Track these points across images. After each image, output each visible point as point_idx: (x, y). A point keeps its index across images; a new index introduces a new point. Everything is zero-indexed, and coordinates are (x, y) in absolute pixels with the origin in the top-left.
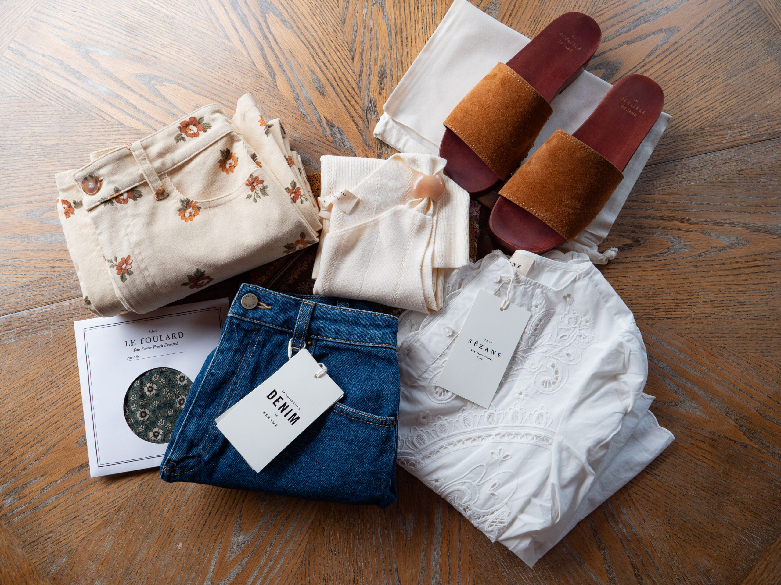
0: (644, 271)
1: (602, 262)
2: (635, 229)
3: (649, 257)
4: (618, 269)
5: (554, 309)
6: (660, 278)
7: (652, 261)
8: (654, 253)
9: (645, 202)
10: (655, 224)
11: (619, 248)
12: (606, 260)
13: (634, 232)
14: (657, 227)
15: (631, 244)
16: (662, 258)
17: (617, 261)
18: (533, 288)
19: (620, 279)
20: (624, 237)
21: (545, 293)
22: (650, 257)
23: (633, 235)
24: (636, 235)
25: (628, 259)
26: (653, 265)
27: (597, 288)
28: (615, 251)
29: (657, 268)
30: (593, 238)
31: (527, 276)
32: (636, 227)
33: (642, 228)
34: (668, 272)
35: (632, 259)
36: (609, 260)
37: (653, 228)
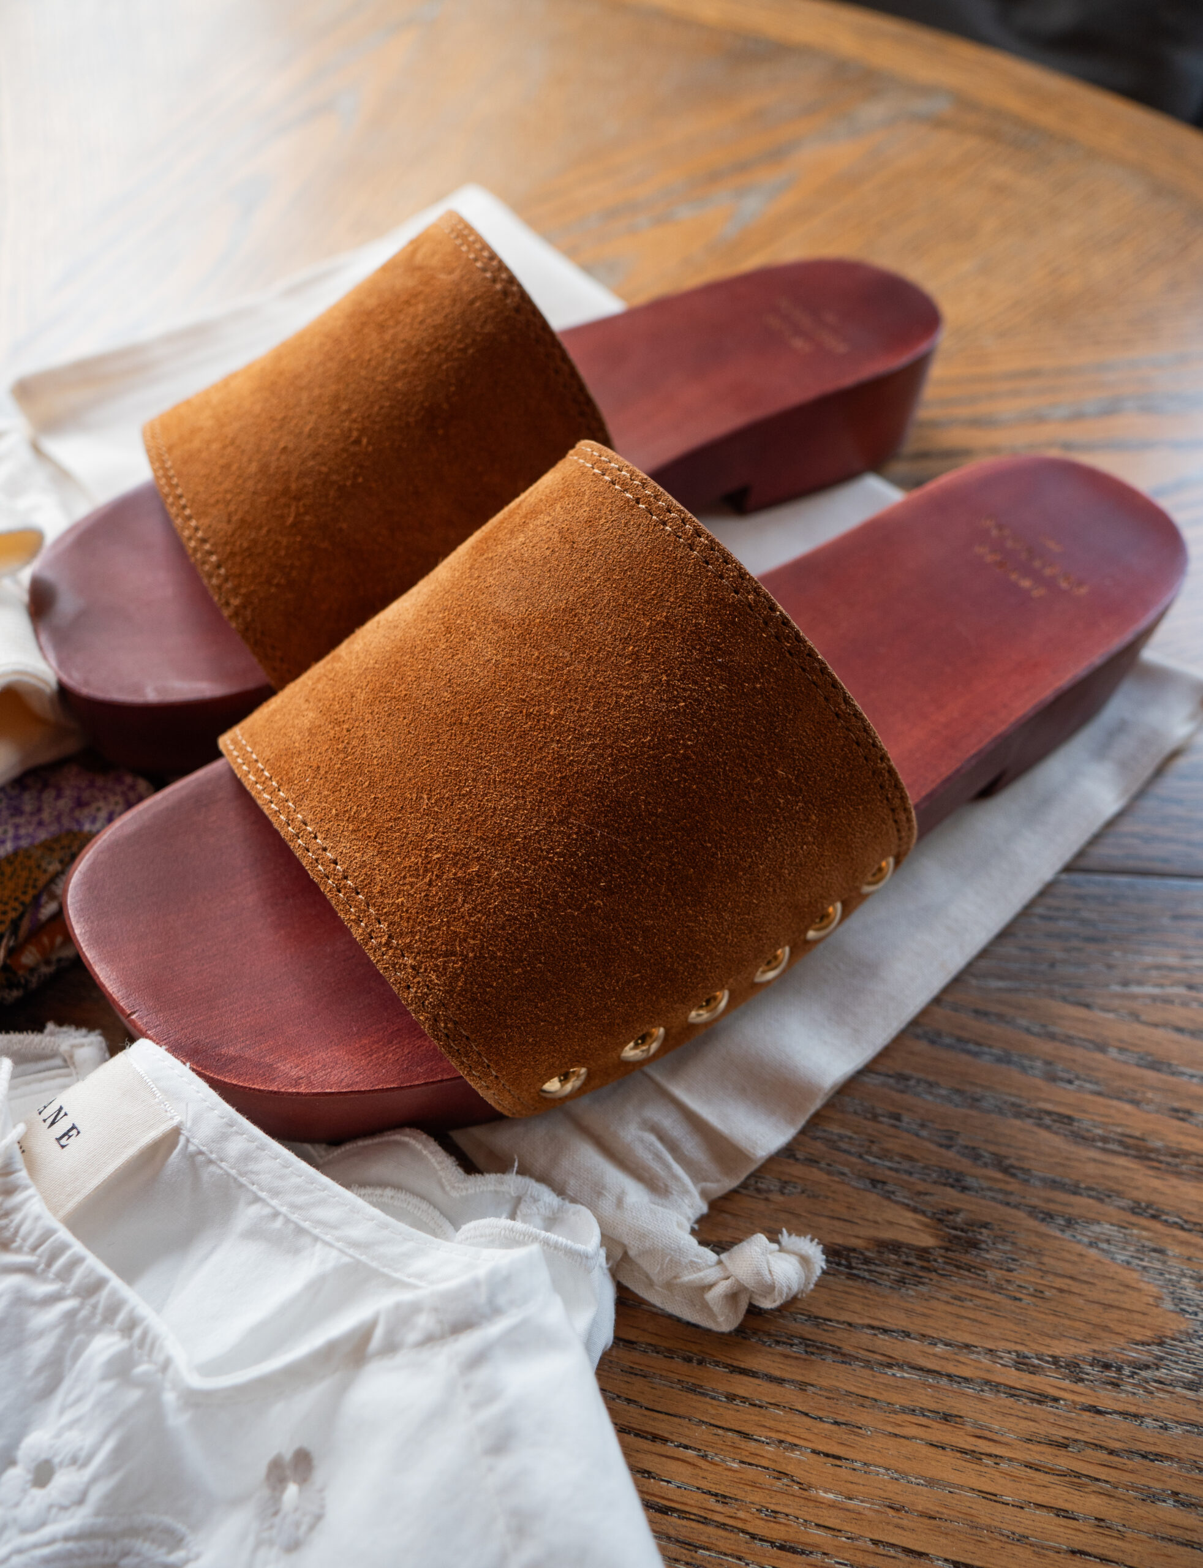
0: (975, 1456)
1: (705, 1307)
2: (964, 1164)
3: (1022, 1363)
4: (802, 1386)
5: (176, 1541)
6: (1079, 1541)
7: (1041, 1398)
8: (1064, 1349)
9: (1052, 1037)
10: (1091, 1169)
11: (832, 1253)
12: (733, 1297)
13: (958, 1182)
14: (1104, 1195)
15: (923, 1253)
16: (1106, 1398)
17: (807, 1330)
18: (71, 1315)
19: (797, 1462)
20: (888, 1196)
21: (142, 1383)
22: (1034, 1370)
23: (950, 1197)
24: (969, 1206)
25: (883, 1342)
26: (1043, 1429)
27: (507, 1465)
28: (805, 1260)
29: (1064, 1461)
30: (692, 1146)
31: (77, 1222)
32: (974, 1155)
33: (1006, 1170)
34: (1141, 1510)
35: (911, 1349)
36: (753, 1311)
37: (1075, 1190)
